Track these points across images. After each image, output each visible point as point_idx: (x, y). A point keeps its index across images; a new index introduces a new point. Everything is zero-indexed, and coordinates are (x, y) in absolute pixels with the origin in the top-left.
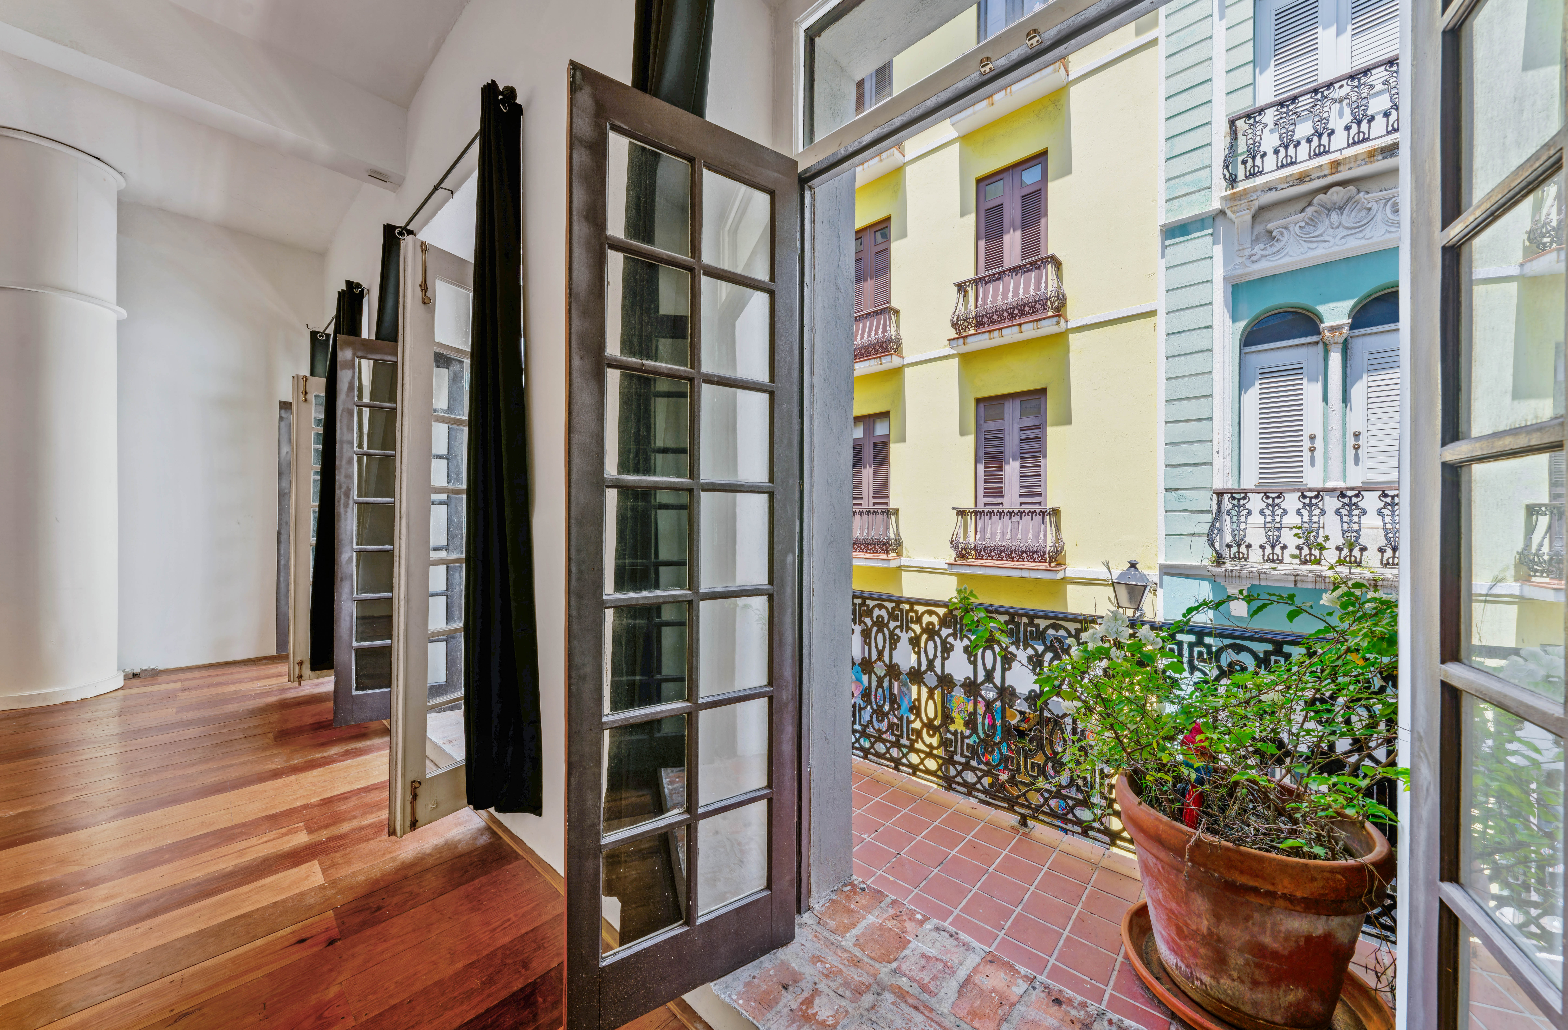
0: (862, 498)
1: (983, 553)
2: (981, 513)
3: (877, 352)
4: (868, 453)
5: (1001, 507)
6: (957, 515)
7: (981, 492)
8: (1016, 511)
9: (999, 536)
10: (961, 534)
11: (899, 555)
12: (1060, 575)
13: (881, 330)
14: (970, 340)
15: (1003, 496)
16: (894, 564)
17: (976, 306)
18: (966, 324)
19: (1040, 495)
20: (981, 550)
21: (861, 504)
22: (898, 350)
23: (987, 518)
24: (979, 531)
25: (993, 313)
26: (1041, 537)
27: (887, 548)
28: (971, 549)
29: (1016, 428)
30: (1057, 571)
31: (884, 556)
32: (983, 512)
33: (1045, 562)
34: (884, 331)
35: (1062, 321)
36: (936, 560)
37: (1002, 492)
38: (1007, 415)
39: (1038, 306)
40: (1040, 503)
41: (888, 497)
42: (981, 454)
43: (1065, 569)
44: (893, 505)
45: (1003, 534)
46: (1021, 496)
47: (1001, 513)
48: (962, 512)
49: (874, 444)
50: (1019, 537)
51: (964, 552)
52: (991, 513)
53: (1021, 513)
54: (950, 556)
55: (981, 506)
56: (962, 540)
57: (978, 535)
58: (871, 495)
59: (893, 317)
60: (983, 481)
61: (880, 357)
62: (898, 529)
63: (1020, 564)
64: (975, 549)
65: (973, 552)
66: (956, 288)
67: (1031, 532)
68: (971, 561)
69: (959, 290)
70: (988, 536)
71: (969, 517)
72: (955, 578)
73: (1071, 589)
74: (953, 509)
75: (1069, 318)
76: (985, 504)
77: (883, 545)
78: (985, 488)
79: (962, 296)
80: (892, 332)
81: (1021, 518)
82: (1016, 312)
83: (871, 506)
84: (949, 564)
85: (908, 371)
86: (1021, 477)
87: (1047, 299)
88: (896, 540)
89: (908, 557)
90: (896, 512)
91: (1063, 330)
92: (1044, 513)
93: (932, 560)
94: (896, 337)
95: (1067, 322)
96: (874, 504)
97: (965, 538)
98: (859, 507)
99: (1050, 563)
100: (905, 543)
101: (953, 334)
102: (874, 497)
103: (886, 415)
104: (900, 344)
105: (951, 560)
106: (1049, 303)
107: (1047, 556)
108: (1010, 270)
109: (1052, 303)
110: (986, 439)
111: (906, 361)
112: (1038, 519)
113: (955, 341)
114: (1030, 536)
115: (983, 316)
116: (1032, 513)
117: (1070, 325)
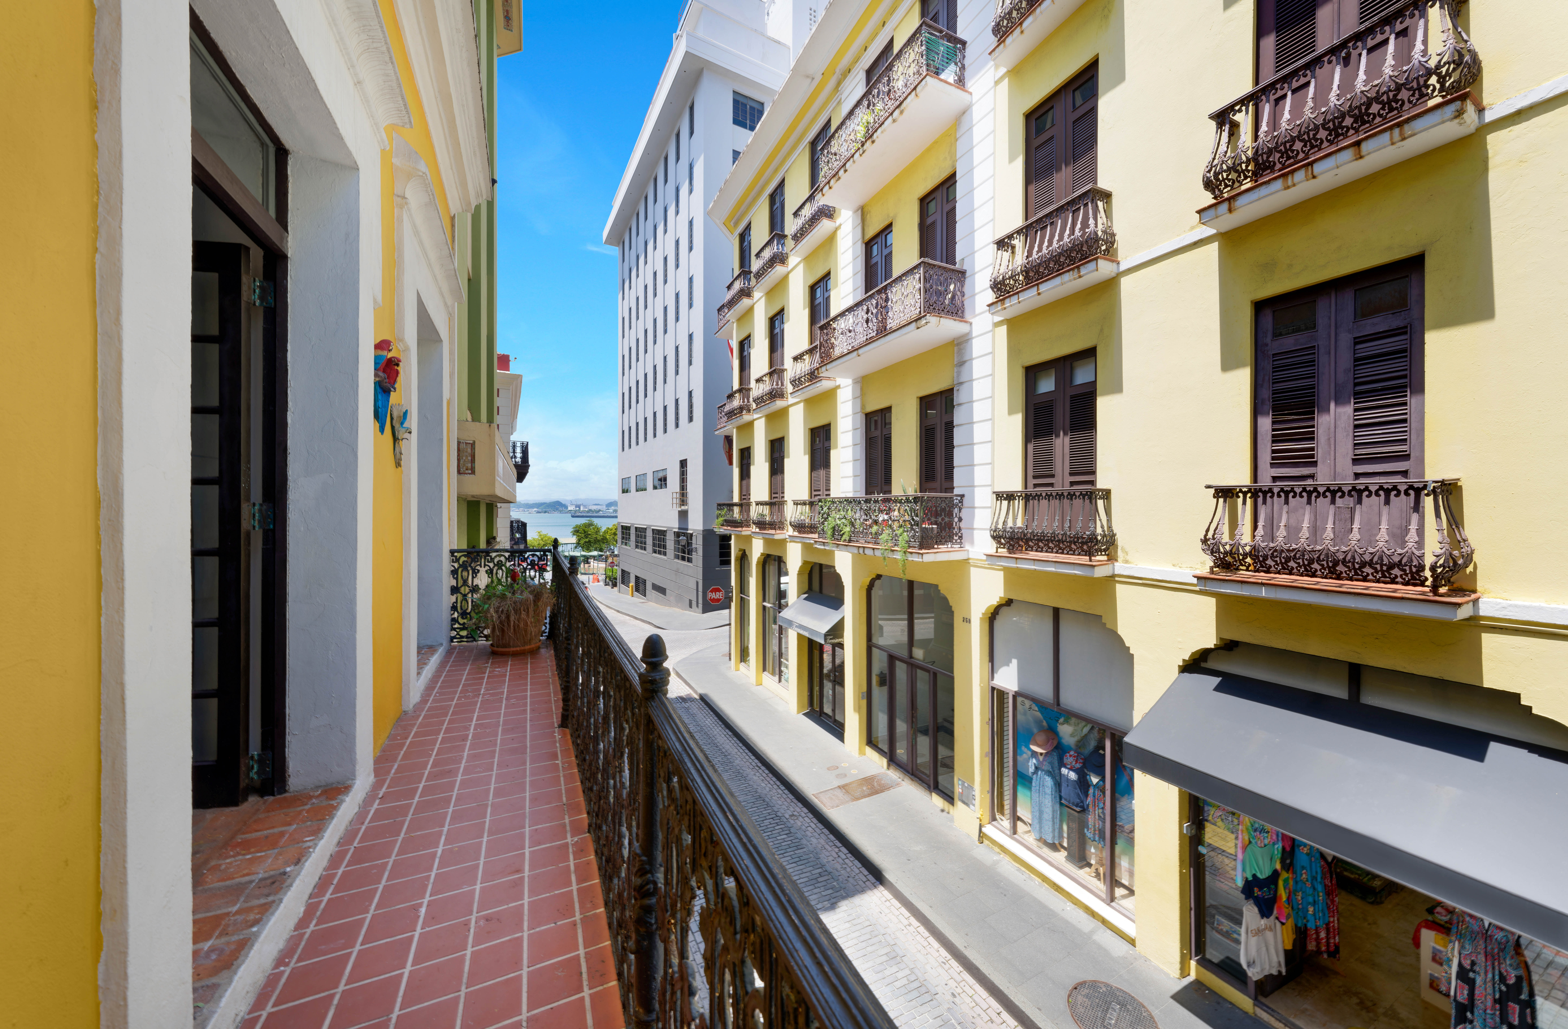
0: (1053, 476)
1: (1269, 562)
2: (1265, 493)
3: (1073, 260)
4: (1062, 413)
5: (1309, 482)
6: (1216, 496)
7: (1265, 457)
8: (1346, 489)
9: (1305, 533)
10: (1225, 529)
11: (1112, 558)
12: (1464, 613)
13: (1079, 226)
14: (1241, 201)
15: (1315, 464)
16: (1100, 572)
17: (1256, 137)
18: (1233, 176)
19: (1406, 457)
20: (1265, 558)
21: (1052, 485)
22: (1110, 253)
23: (1278, 502)
24: (1261, 524)
25: (1293, 140)
26: (1412, 536)
27: (1090, 548)
28: (1245, 555)
29: (1346, 339)
30: (1459, 605)
31: (1085, 559)
32: (1270, 490)
33: (1422, 584)
34: (1085, 225)
35: (1470, 108)
36: (1176, 569)
37: (1312, 456)
38: (1322, 320)
39: (1404, 95)
40: (1405, 473)
41: (1094, 473)
42: (1266, 393)
43: (1476, 602)
44: (1101, 484)
45: (1316, 530)
46: (1356, 461)
47: (1311, 494)
48: (1225, 493)
49: (1072, 397)
50: (1355, 535)
51: (1229, 559)
52: (1287, 493)
53: (1360, 492)
54: (1203, 563)
55: (1265, 481)
56: (1226, 538)
57: (1260, 531)
58: (1067, 470)
59: (1100, 204)
60: (1269, 438)
61: (1078, 267)
62: (1109, 520)
63: (1358, 586)
64: (1254, 553)
65: (1248, 560)
66: (1213, 124)
67: (1384, 526)
68: (1243, 574)
69: (1220, 125)
70: (1281, 533)
71: (1240, 501)
72: (1212, 601)
73: (1489, 641)
74: (1208, 487)
75: (1485, 102)
76: (1275, 479)
77: (1083, 543)
78: (1274, 452)
79: (1225, 135)
80: (1099, 225)
81: (1360, 501)
82: (1348, 121)
83: (1067, 487)
84: (1199, 578)
85: (1126, 283)
86: (1356, 427)
87: (1429, 73)
88: (1104, 536)
89: (1127, 562)
90: (1107, 494)
91: (1472, 129)
92: (1418, 491)
93: (1170, 568)
94: (1104, 232)
95: (1481, 110)
96: (1072, 484)
97: (1232, 535)
98: (1050, 489)
99: (1435, 589)
100: (1120, 540)
101: (1208, 199)
102: (1071, 474)
103: (1090, 353)
104: (1113, 243)
105: (1204, 571)
106: (1433, 80)
107: (1428, 573)
108: (1333, 51)
109: (1442, 80)
110: (1276, 369)
111: (1123, 267)
112: (1401, 503)
113: (1212, 212)
114: (1383, 535)
115: (1270, 152)
116: (1388, 492)
117: (1490, 116)
